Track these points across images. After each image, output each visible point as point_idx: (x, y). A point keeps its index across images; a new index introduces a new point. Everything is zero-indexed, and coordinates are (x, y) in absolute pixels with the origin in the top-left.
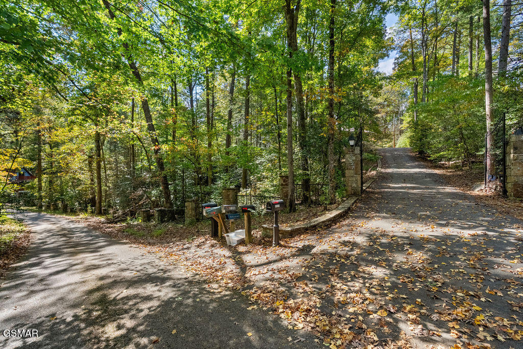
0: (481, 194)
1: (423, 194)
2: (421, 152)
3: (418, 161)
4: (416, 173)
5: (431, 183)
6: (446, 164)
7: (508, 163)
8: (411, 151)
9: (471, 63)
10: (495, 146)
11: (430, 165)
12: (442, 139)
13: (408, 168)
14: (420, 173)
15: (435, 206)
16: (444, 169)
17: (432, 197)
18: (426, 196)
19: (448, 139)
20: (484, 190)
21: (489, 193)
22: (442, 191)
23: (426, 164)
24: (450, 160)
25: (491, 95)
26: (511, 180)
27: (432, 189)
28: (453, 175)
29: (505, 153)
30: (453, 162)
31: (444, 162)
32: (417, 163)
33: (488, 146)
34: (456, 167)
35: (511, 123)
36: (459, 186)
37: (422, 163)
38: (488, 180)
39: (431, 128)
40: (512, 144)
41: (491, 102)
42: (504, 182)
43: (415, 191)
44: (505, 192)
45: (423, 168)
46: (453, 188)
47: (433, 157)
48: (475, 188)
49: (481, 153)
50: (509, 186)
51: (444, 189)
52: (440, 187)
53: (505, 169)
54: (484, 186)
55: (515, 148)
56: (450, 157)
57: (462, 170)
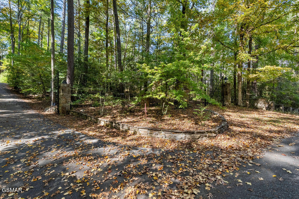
0: (48, 113)
1: (10, 117)
2: (16, 88)
3: (13, 93)
4: (10, 102)
5: (19, 109)
6: (33, 96)
7: (60, 97)
8: (9, 86)
9: (49, 43)
10: (55, 87)
11: (22, 96)
12: (30, 80)
13: (3, 98)
14: (13, 102)
15: (17, 125)
16: (31, 99)
17: (17, 118)
18: (12, 118)
19: (34, 81)
20: (50, 111)
21: (52, 113)
22: (25, 113)
23: (19, 95)
24: (35, 94)
25: (54, 62)
26: (61, 105)
27: (19, 112)
28: (36, 103)
29: (59, 92)
30: (37, 95)
31: (31, 95)
32: (12, 95)
33: (52, 88)
34: (39, 98)
35: (62, 78)
36: (38, 110)
37: (16, 95)
38: (52, 106)
39: (23, 73)
40: (61, 87)
41: (54, 65)
42: (58, 106)
43: (4, 115)
44: (58, 111)
45: (16, 98)
46: (33, 111)
47: (24, 91)
48: (46, 110)
49: (49, 91)
50: (60, 108)
51: (28, 112)
52: (25, 111)
53: (58, 100)
54: (50, 109)
55: (63, 90)
56: (34, 92)
57: (41, 100)
